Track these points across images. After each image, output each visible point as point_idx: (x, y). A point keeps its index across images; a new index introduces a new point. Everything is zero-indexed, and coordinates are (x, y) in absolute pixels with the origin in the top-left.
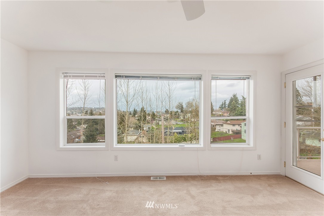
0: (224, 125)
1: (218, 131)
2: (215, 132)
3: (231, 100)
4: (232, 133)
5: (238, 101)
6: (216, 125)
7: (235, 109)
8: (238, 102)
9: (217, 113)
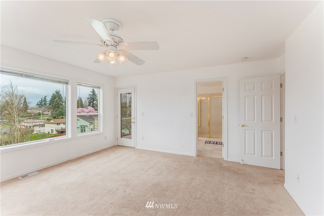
0: (46, 125)
1: (37, 133)
2: (34, 135)
3: (54, 97)
4: (57, 132)
5: (62, 98)
6: (33, 127)
7: (58, 107)
8: (61, 100)
9: (34, 111)
